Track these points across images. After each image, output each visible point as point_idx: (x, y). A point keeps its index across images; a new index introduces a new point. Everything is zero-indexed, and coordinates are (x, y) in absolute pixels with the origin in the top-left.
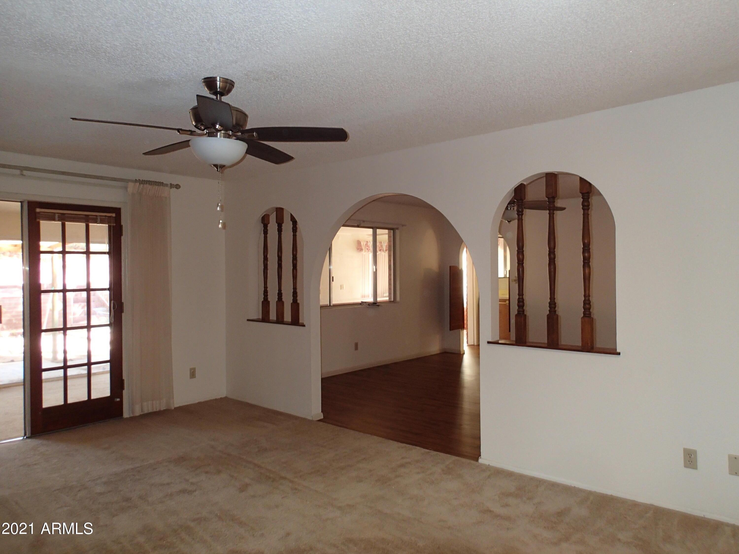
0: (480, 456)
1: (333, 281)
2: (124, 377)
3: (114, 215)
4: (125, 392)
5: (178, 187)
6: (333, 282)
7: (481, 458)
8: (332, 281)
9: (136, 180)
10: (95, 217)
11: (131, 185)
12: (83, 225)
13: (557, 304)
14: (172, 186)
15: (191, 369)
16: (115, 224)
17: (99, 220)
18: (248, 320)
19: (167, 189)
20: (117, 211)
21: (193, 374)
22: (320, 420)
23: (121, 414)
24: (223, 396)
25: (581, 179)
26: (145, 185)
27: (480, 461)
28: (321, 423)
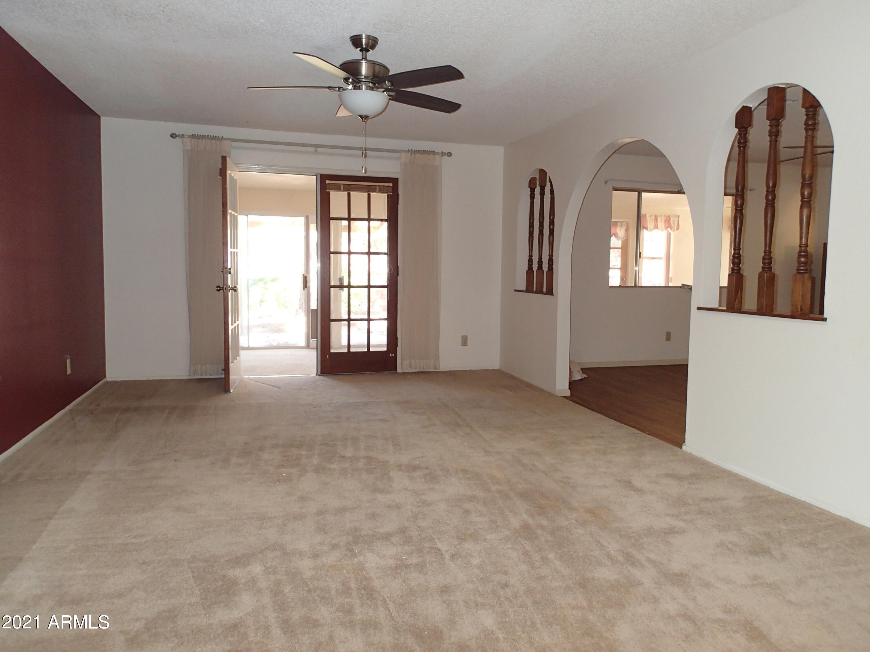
0: (685, 442)
1: (640, 257)
2: (399, 336)
3: (391, 185)
4: (399, 349)
5: (449, 154)
6: (640, 259)
7: (685, 445)
8: (638, 258)
9: (408, 150)
10: (374, 187)
11: (403, 154)
12: (366, 194)
13: (773, 259)
14: (443, 154)
15: (463, 337)
16: (391, 194)
17: (378, 189)
18: (515, 291)
19: (438, 157)
20: (395, 181)
21: (465, 341)
22: (565, 397)
23: (396, 369)
24: (495, 368)
25: (805, 90)
26: (416, 155)
27: (684, 448)
28: (566, 400)
